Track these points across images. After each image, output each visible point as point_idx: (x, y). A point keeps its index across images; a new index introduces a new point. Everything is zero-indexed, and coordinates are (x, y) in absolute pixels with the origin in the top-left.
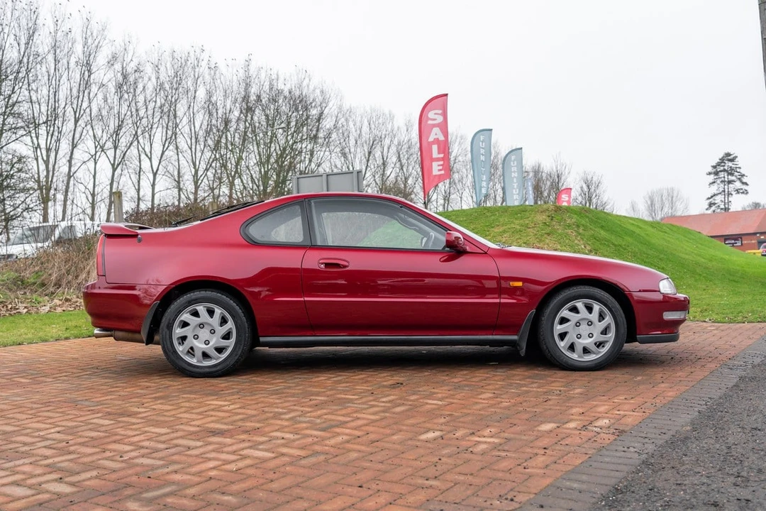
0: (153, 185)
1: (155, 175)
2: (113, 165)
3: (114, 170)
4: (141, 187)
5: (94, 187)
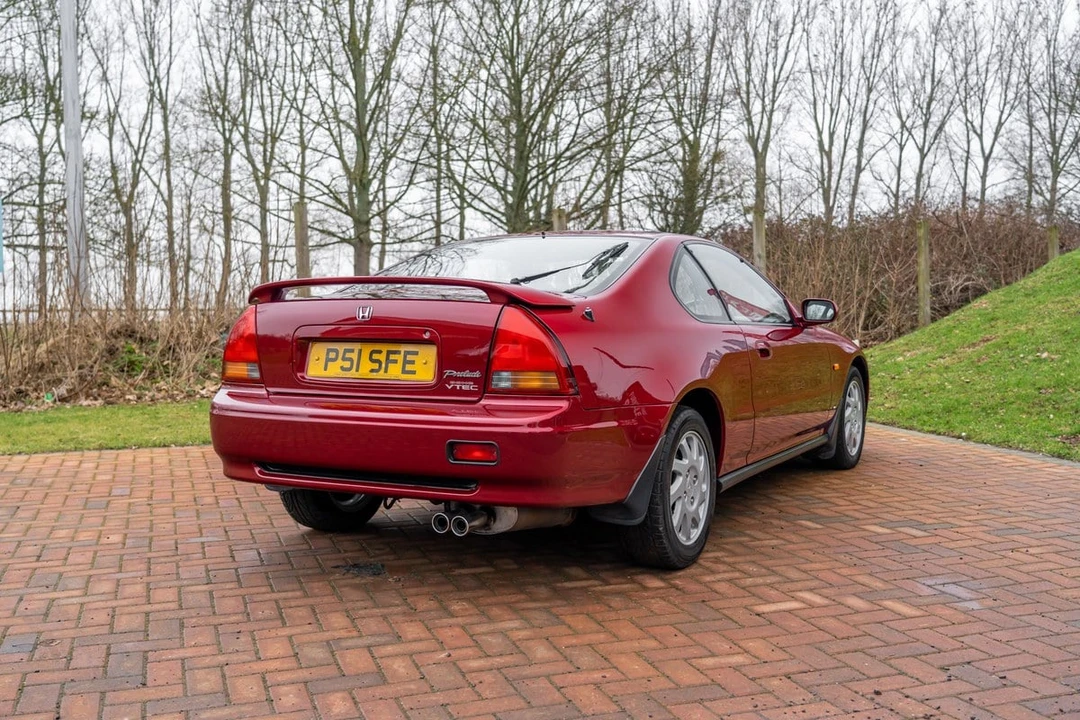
0: (984, 177)
2: (921, 150)
3: (923, 157)
4: (968, 181)
5: (898, 185)
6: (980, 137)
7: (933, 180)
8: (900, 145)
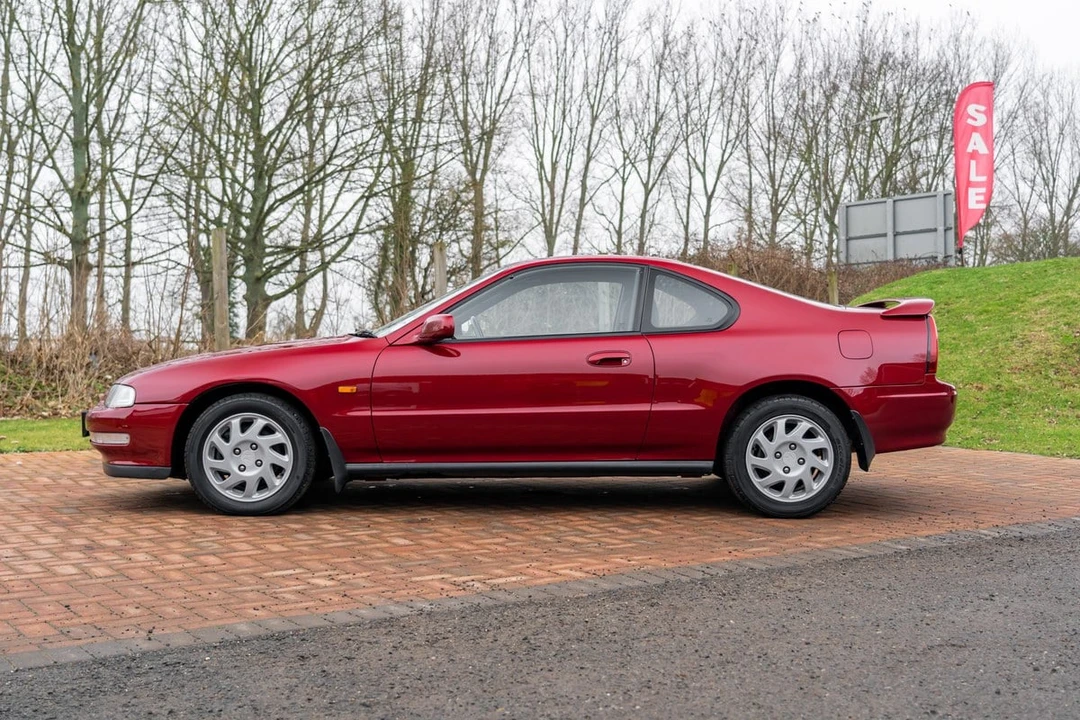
0: (707, 216)
1: (710, 198)
2: (646, 185)
3: (647, 193)
4: (690, 220)
5: (621, 220)
6: (703, 174)
7: (657, 217)
8: (623, 178)
